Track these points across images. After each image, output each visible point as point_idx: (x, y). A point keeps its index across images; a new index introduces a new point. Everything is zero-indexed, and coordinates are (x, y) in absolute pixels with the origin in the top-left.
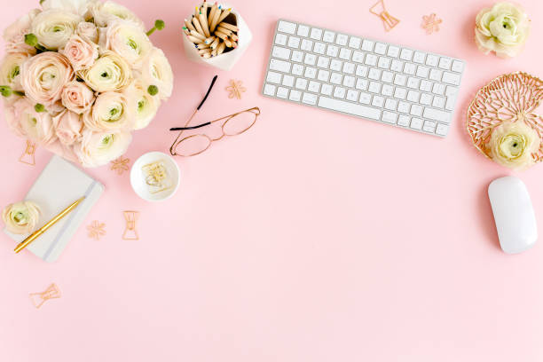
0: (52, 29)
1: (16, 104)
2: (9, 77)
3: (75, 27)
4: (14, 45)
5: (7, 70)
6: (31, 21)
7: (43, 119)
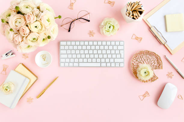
0: (26, 7)
1: (5, 25)
2: (7, 16)
3: (33, 9)
4: (12, 7)
5: (7, 14)
6: (21, 2)
7: (12, 33)
